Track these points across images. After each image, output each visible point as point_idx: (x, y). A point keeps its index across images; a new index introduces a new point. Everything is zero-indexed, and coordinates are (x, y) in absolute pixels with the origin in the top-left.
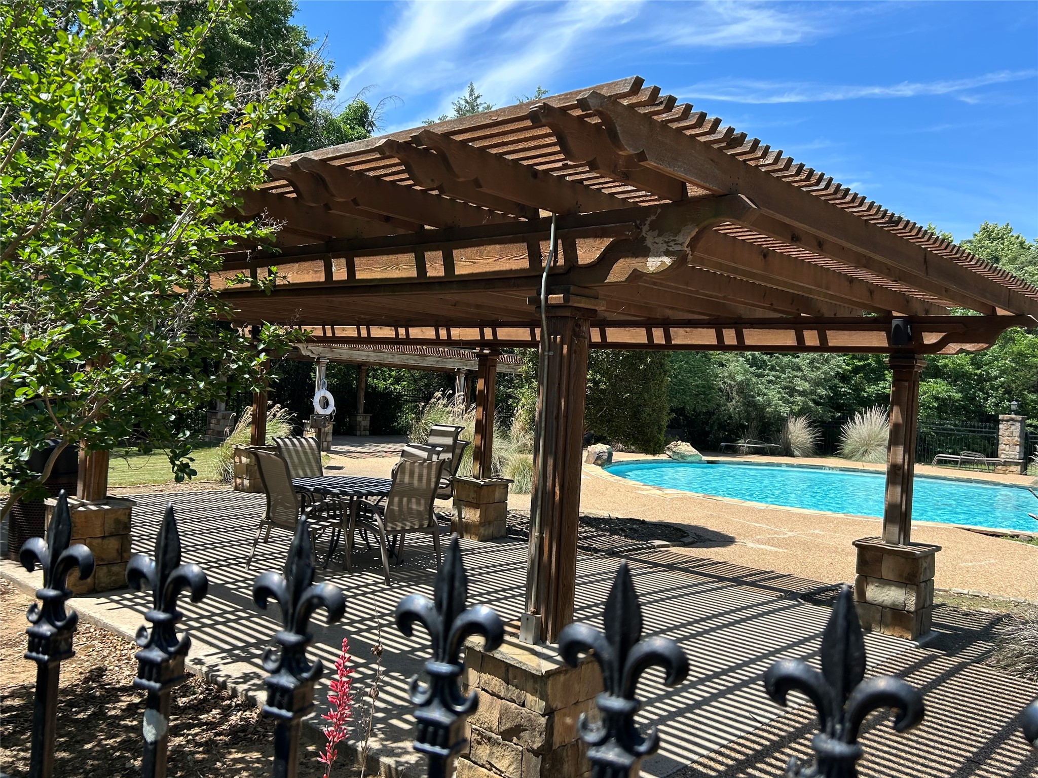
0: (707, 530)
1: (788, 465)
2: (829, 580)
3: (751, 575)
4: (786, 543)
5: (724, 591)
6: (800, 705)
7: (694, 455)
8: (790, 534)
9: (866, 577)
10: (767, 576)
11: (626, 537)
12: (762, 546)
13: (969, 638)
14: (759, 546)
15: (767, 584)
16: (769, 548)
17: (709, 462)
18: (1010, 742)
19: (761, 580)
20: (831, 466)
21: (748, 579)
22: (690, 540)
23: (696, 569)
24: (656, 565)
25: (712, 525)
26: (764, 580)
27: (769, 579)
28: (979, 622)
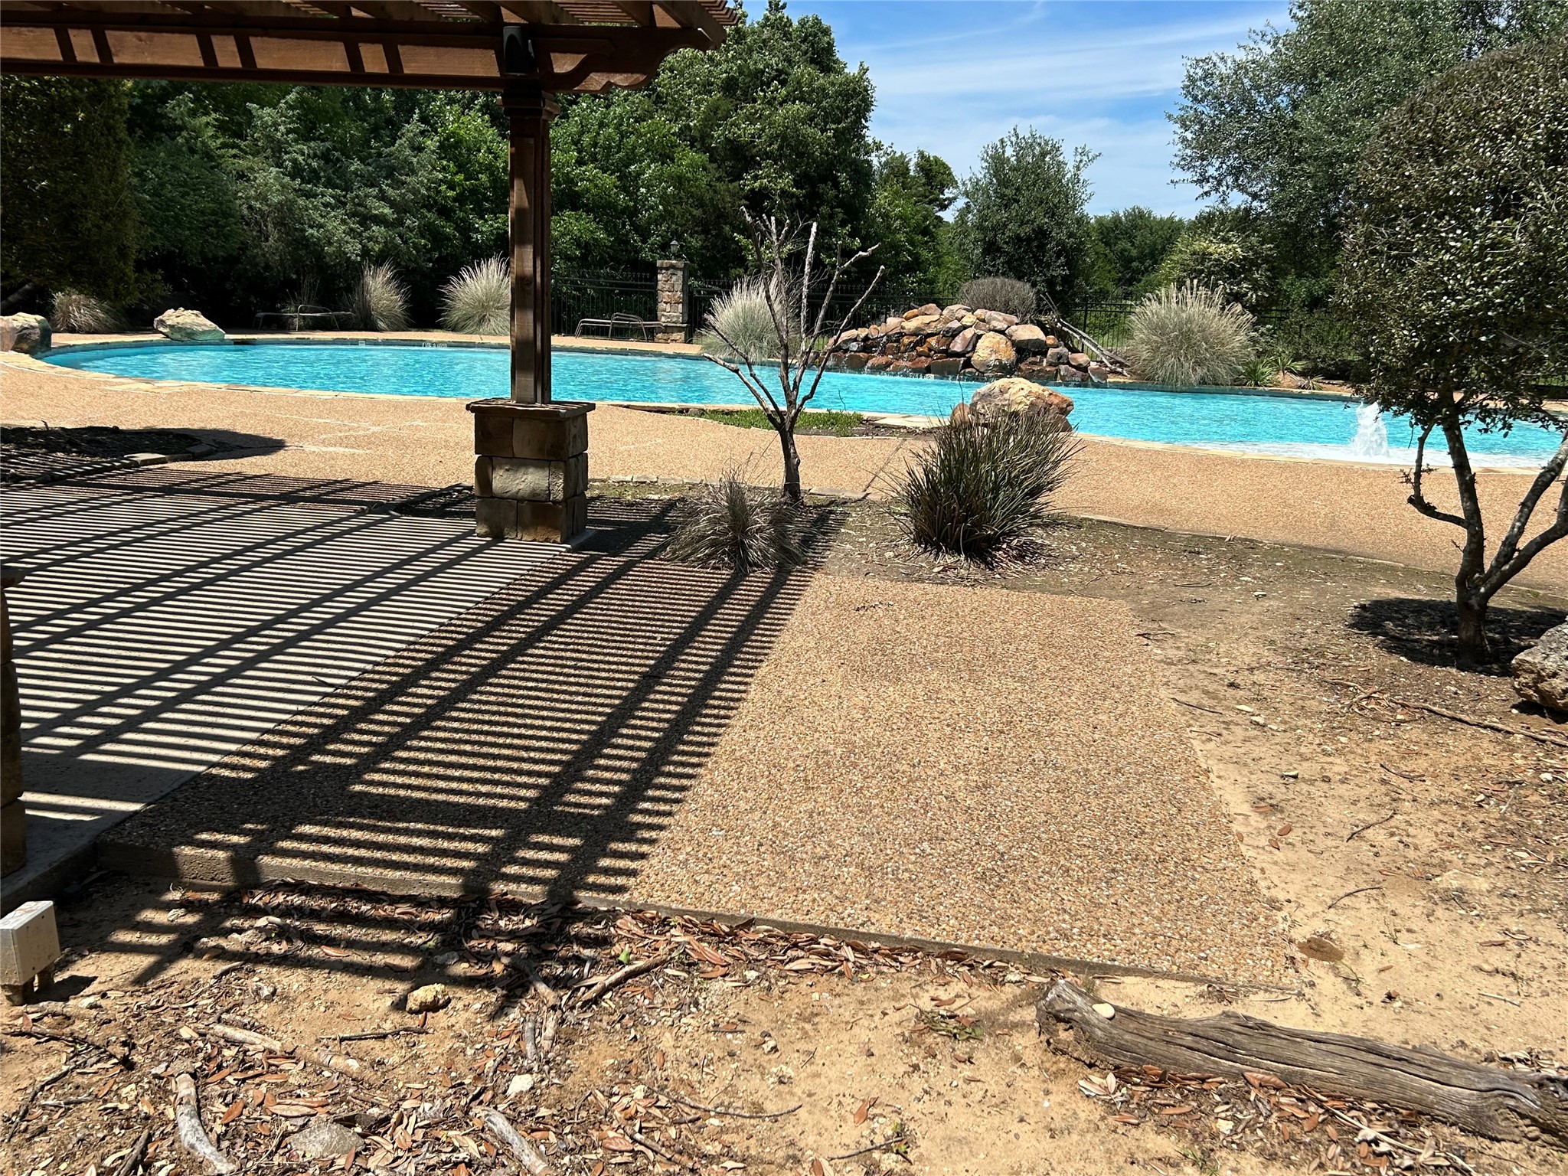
0: (235, 435)
1: (368, 342)
2: (438, 481)
3: (312, 488)
4: (369, 441)
5: (266, 513)
6: (398, 650)
7: (209, 332)
8: (375, 429)
9: (491, 458)
10: (339, 486)
11: (79, 453)
12: (331, 449)
13: (637, 531)
14: (324, 449)
15: (340, 496)
16: (341, 450)
17: (237, 342)
18: (696, 644)
19: (327, 494)
20: (434, 340)
21: (308, 494)
22: (204, 448)
23: (215, 489)
24: (140, 490)
25: (245, 427)
26: (334, 492)
27: (342, 490)
28: (648, 511)
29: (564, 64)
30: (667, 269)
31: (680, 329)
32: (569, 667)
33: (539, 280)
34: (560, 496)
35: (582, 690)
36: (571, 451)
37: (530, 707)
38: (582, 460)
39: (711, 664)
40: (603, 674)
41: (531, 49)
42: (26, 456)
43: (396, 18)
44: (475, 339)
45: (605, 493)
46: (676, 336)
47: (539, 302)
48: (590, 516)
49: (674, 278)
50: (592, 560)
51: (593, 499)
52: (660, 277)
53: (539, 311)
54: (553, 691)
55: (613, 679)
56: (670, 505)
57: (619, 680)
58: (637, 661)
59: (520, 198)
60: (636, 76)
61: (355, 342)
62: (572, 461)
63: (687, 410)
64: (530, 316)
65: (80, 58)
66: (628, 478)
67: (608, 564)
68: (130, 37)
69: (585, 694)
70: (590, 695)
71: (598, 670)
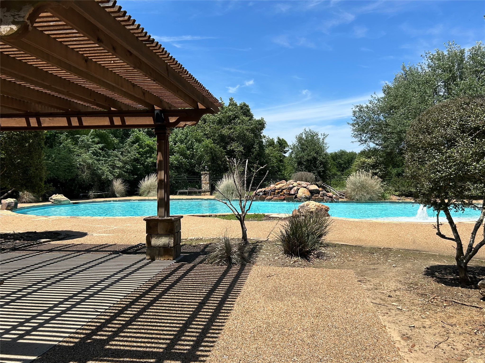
0: (72, 232)
1: (114, 201)
2: (134, 243)
3: (95, 247)
4: (113, 231)
5: (81, 256)
6: (121, 299)
7: (65, 201)
8: (115, 227)
9: (151, 235)
10: (103, 246)
11: (24, 240)
12: (101, 235)
13: (196, 255)
14: (99, 235)
15: (104, 249)
16: (104, 235)
17: (74, 203)
18: (216, 291)
19: (100, 249)
20: (134, 199)
21: (94, 249)
22: (62, 237)
23: (65, 249)
24: (42, 251)
25: (75, 229)
26: (102, 248)
27: (105, 247)
28: (200, 248)
29: (172, 120)
30: (204, 174)
31: (208, 191)
32: (176, 301)
33: (166, 180)
34: (172, 245)
35: (180, 309)
36: (176, 231)
37: (163, 316)
38: (179, 233)
39: (221, 298)
40: (187, 303)
41: (163, 116)
42: (7, 242)
43: (124, 110)
44: (147, 198)
45: (186, 243)
46: (207, 193)
47: (166, 187)
48: (182, 251)
49: (206, 177)
50: (183, 265)
51: (183, 245)
52: (202, 177)
53: (166, 189)
54: (170, 310)
55: (190, 305)
56: (207, 246)
57: (192, 305)
58: (197, 298)
59: (160, 157)
60: (193, 122)
61: (110, 201)
62: (176, 234)
63: (211, 216)
64: (163, 191)
65: (32, 125)
66: (194, 238)
67: (188, 266)
68: (47, 119)
69: (181, 311)
70: (182, 311)
71: (185, 302)
